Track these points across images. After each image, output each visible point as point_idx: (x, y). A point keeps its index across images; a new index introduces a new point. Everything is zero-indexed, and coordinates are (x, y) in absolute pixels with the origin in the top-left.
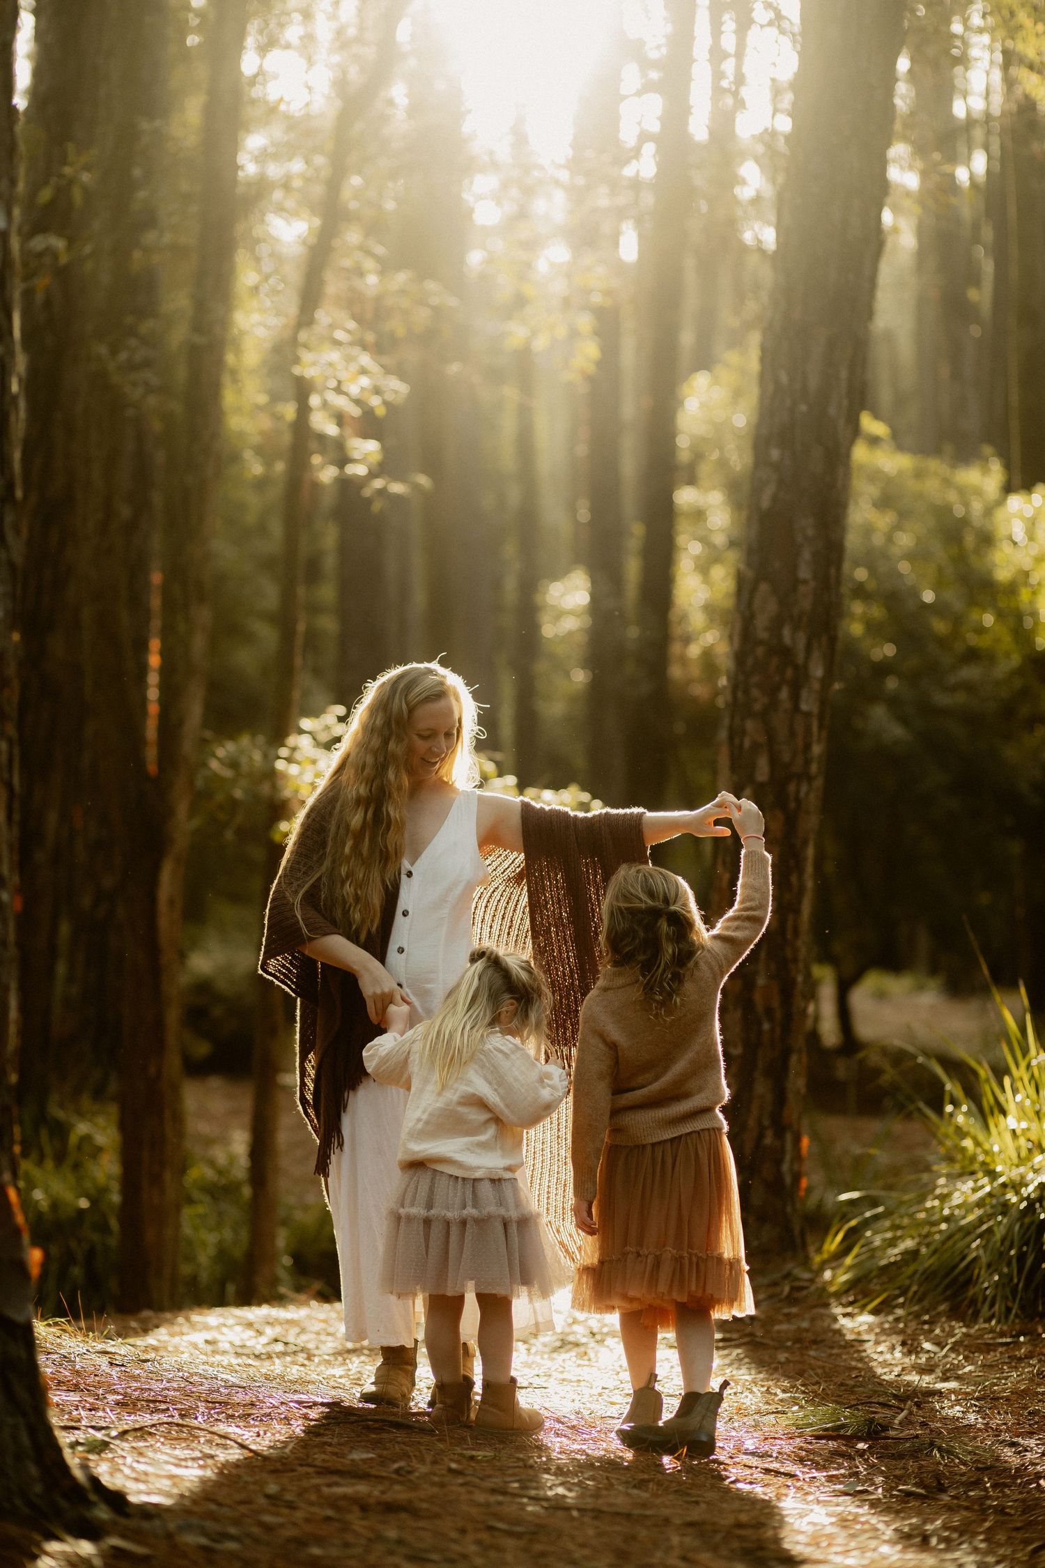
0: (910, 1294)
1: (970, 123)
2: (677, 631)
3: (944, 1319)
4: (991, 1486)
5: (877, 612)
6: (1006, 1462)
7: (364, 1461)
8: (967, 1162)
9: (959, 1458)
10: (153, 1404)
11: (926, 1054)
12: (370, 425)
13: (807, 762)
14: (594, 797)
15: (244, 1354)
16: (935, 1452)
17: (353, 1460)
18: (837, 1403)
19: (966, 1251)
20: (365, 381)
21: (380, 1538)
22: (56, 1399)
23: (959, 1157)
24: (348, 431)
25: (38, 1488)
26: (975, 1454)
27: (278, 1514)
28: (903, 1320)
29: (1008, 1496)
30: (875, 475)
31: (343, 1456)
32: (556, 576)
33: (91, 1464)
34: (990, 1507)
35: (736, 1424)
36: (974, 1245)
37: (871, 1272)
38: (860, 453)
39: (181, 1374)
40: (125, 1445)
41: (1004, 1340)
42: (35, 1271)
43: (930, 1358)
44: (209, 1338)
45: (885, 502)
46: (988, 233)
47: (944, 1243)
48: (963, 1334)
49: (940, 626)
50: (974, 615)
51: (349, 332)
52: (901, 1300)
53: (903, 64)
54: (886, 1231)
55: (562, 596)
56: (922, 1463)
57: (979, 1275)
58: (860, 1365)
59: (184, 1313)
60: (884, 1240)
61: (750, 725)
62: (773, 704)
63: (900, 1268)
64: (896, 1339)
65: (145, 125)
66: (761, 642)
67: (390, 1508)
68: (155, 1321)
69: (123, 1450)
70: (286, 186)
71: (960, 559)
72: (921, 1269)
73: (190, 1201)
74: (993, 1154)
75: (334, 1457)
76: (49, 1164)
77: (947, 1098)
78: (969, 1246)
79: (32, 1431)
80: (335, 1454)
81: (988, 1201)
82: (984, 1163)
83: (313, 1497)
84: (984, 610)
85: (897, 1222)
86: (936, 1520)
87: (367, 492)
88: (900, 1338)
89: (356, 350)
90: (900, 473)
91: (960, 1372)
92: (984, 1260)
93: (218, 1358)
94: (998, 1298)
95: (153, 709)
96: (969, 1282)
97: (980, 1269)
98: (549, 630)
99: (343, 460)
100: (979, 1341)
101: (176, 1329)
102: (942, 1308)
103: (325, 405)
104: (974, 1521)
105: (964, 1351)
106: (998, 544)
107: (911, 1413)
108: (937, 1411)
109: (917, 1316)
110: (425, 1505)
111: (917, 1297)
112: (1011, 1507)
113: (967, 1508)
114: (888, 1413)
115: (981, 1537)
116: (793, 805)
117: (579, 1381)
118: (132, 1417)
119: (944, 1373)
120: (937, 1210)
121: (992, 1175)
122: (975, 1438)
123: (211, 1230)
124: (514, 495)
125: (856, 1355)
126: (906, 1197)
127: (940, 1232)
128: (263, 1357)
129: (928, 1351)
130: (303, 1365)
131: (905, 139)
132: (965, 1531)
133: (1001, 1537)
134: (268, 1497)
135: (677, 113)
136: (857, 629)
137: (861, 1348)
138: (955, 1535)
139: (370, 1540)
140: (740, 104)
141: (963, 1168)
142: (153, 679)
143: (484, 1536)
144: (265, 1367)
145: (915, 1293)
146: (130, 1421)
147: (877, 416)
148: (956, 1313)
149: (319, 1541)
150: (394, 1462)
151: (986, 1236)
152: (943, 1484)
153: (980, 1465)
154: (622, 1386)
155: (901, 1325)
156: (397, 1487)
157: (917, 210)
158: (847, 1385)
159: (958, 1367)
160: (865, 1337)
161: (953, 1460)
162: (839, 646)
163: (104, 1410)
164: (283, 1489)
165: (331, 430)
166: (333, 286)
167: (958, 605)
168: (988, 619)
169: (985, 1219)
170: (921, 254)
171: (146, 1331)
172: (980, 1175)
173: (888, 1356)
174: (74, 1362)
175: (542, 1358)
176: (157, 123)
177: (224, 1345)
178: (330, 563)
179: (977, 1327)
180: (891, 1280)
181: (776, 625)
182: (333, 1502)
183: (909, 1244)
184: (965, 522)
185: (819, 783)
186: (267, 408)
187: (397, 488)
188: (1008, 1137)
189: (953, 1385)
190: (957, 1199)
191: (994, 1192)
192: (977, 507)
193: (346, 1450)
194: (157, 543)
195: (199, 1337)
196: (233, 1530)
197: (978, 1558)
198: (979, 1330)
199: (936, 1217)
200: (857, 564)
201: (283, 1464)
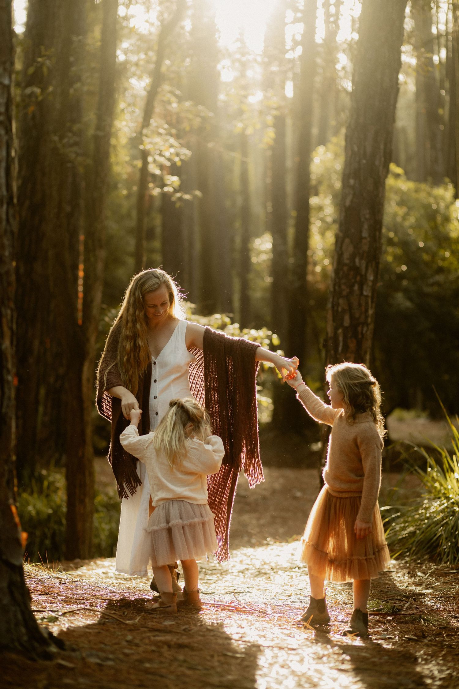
0: (412, 551)
1: (439, 36)
2: (310, 260)
3: (427, 562)
4: (446, 636)
5: (398, 251)
6: (453, 625)
7: (170, 625)
8: (437, 493)
9: (432, 623)
10: (78, 601)
11: (419, 446)
12: (174, 170)
13: (367, 317)
14: (273, 333)
15: (120, 578)
16: (422, 621)
17: (165, 625)
18: (379, 599)
19: (436, 532)
20: (172, 150)
21: (175, 659)
22: (35, 599)
23: (433, 491)
24: (165, 172)
25: (25, 638)
26: (439, 621)
27: (131, 649)
28: (409, 562)
29: (453, 640)
30: (398, 191)
31: (161, 623)
32: (258, 236)
33: (50, 627)
34: (445, 645)
35: (334, 609)
36: (440, 530)
37: (394, 541)
38: (390, 181)
39: (91, 587)
40: (66, 619)
41: (453, 571)
42: (24, 542)
43: (420, 579)
44: (104, 571)
45: (401, 203)
46: (447, 85)
47: (426, 529)
48: (435, 568)
49: (426, 257)
50: (441, 252)
51: (165, 129)
52: (408, 554)
53: (408, 10)
54: (401, 523)
55: (260, 244)
56: (416, 625)
57: (442, 543)
58: (390, 582)
59: (94, 560)
60: (400, 527)
61: (341, 301)
62: (351, 292)
63: (407, 539)
64: (405, 571)
65: (75, 39)
66: (346, 265)
67: (181, 646)
68: (81, 564)
69: (64, 621)
70: (137, 64)
71: (435, 228)
72: (416, 540)
73: (97, 511)
74: (448, 490)
75: (157, 624)
76: (36, 495)
77: (428, 465)
78: (438, 530)
79: (23, 613)
80: (158, 622)
81: (446, 510)
82: (444, 494)
83: (147, 641)
84: (445, 250)
85: (406, 519)
86: (421, 651)
87: (174, 199)
88: (407, 571)
89: (168, 137)
90: (409, 190)
91: (433, 585)
92: (444, 536)
93: (108, 580)
94: (451, 553)
95: (81, 295)
96: (438, 546)
97: (443, 540)
98: (254, 260)
99: (163, 185)
100: (442, 572)
101: (90, 567)
102: (426, 557)
103: (155, 161)
104: (438, 651)
105: (435, 576)
106: (452, 221)
107: (411, 604)
108: (423, 602)
109: (415, 561)
110: (196, 645)
111: (414, 553)
112: (454, 645)
113: (435, 646)
114: (401, 603)
115: (441, 658)
116: (360, 336)
117: (266, 590)
118: (69, 606)
119: (426, 586)
120: (424, 514)
121: (448, 498)
122: (439, 614)
123: (107, 524)
124: (239, 200)
125: (388, 578)
126: (410, 509)
127: (425, 524)
128: (128, 579)
129: (420, 576)
130: (145, 583)
131: (409, 43)
132: (434, 656)
133: (449, 658)
134: (127, 641)
135: (310, 31)
136: (390, 259)
137: (390, 575)
138: (429, 658)
139: (171, 660)
140: (338, 27)
141: (435, 495)
142: (81, 282)
143: (222, 658)
144: (128, 584)
145: (414, 550)
146: (68, 608)
147: (398, 165)
148: (432, 559)
149: (150, 661)
150: (183, 625)
151: (445, 525)
152: (425, 635)
153: (441, 627)
154: (284, 592)
155: (408, 565)
156: (184, 637)
157: (414, 74)
158: (383, 591)
159: (433, 583)
160: (392, 570)
161: (429, 624)
162: (381, 266)
163: (56, 603)
164: (134, 638)
165: (157, 172)
166: (158, 109)
167: (434, 249)
168: (447, 254)
169: (445, 518)
170: (418, 94)
171: (77, 568)
172: (443, 498)
173: (402, 578)
174: (44, 582)
175: (250, 580)
176: (81, 37)
177: (110, 575)
178: (158, 230)
179: (441, 565)
180: (404, 545)
181: (353, 257)
182: (156, 644)
183: (411, 529)
184: (437, 211)
185: (371, 327)
186: (129, 163)
187: (187, 197)
188: (455, 482)
189: (430, 591)
190: (432, 509)
191: (449, 506)
192: (442, 205)
193: (162, 620)
194: (82, 222)
195: (100, 571)
196: (111, 656)
197: (439, 668)
198: (442, 567)
199: (423, 517)
200: (389, 230)
201: (135, 627)
